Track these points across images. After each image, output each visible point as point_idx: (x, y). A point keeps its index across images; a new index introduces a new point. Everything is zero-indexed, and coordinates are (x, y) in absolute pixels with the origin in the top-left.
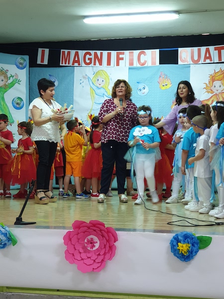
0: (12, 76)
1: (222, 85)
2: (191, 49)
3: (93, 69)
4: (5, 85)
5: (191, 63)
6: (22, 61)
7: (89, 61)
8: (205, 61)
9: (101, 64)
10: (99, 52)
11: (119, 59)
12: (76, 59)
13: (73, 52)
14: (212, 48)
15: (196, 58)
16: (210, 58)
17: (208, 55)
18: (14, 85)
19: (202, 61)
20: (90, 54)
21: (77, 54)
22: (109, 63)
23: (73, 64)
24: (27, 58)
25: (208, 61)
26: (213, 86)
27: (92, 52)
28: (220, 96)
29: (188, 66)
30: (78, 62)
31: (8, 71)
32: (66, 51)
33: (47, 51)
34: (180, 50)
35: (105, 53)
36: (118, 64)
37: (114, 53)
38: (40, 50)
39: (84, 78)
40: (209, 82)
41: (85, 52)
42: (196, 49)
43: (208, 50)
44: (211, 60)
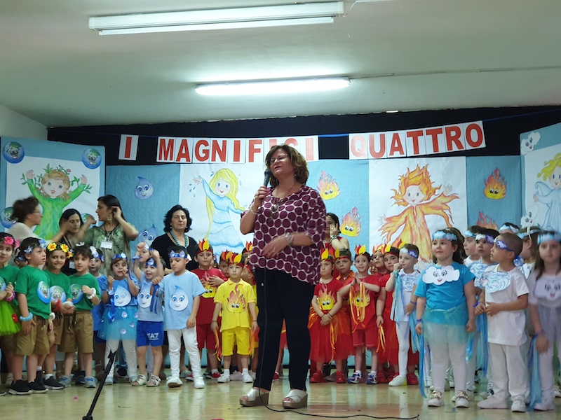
0: (76, 180)
1: (420, 193)
2: (370, 135)
3: (211, 167)
4: (65, 194)
5: (371, 157)
6: (93, 156)
7: (204, 155)
8: (392, 153)
9: (223, 158)
10: (220, 141)
11: (252, 151)
12: (184, 152)
13: (178, 141)
14: (402, 134)
15: (377, 149)
16: (400, 149)
17: (396, 145)
18: (79, 194)
19: (387, 154)
20: (206, 144)
21: (184, 144)
22: (237, 158)
23: (178, 159)
24: (102, 150)
25: (397, 154)
26: (407, 194)
27: (210, 141)
28: (418, 209)
29: (365, 163)
30: (187, 156)
31: (70, 171)
32: (167, 139)
33: (135, 139)
34: (352, 136)
35: (231, 142)
36: (251, 159)
37: (245, 142)
38: (124, 138)
39: (196, 181)
40: (400, 187)
41: (197, 140)
42: (377, 135)
43: (396, 137)
44: (402, 152)
